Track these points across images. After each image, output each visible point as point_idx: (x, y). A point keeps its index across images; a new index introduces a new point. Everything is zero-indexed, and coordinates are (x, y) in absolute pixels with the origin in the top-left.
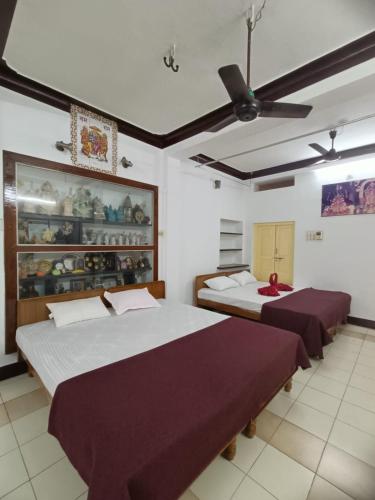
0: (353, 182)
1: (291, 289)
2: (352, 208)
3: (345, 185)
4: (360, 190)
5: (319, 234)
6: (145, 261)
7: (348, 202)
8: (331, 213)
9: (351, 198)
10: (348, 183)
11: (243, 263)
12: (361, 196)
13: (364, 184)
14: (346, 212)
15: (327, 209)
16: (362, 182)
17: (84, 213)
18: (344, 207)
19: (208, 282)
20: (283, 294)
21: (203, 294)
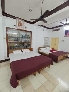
5: (64, 40)
17: (19, 36)
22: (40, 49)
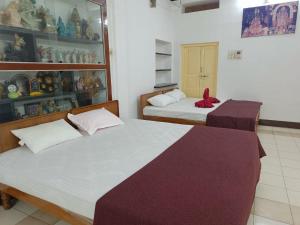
0: (269, 6)
1: (219, 102)
2: (266, 29)
3: (262, 9)
4: (274, 13)
5: (239, 53)
6: (99, 81)
7: (264, 24)
8: (250, 35)
9: (266, 21)
10: (264, 7)
11: (173, 82)
12: (274, 19)
13: (277, 8)
14: (261, 34)
15: (246, 31)
16: (276, 5)
17: (33, 25)
18: (260, 29)
19: (150, 100)
20: (216, 106)
21: (147, 111)
22: (150, 104)
